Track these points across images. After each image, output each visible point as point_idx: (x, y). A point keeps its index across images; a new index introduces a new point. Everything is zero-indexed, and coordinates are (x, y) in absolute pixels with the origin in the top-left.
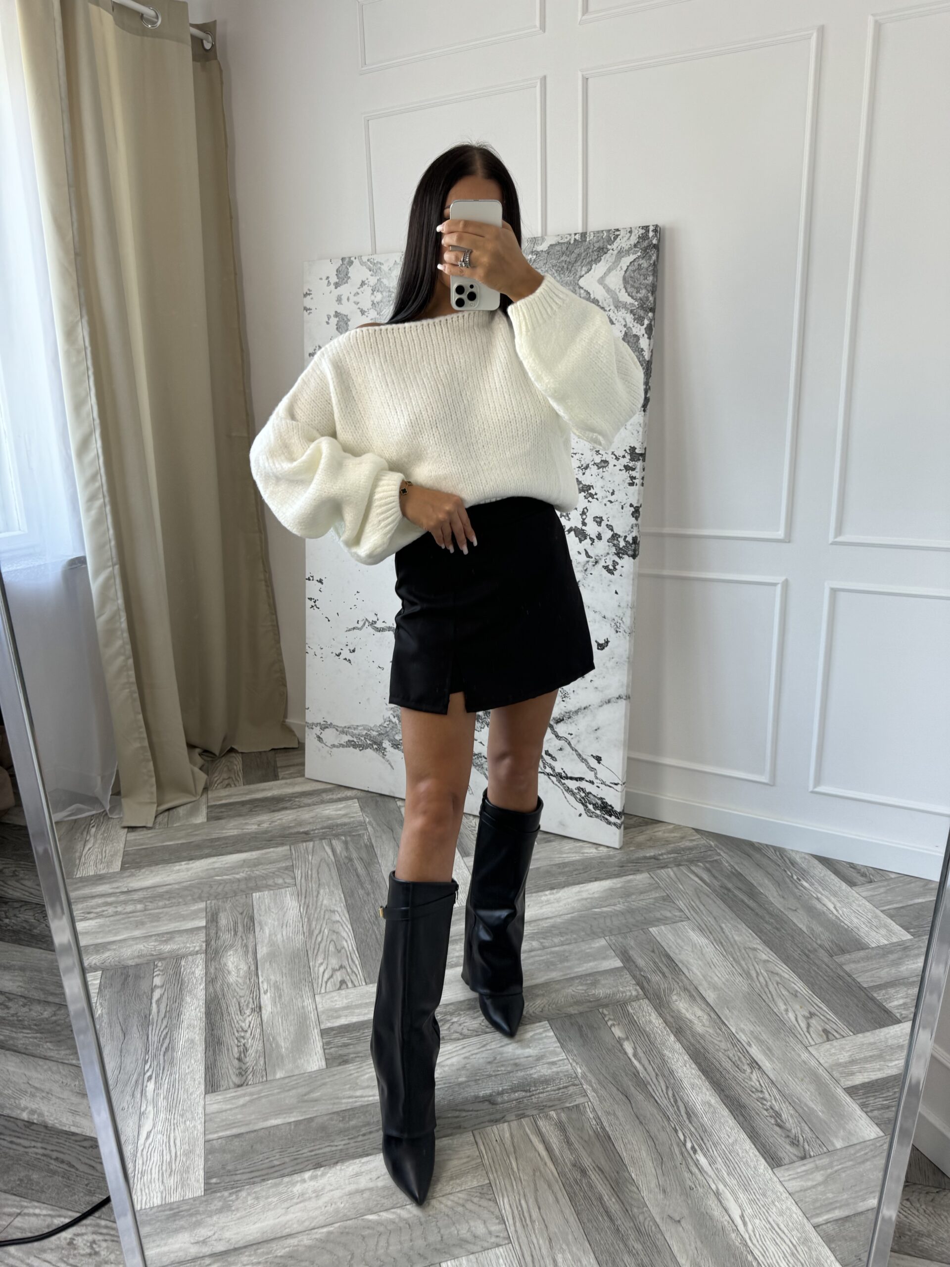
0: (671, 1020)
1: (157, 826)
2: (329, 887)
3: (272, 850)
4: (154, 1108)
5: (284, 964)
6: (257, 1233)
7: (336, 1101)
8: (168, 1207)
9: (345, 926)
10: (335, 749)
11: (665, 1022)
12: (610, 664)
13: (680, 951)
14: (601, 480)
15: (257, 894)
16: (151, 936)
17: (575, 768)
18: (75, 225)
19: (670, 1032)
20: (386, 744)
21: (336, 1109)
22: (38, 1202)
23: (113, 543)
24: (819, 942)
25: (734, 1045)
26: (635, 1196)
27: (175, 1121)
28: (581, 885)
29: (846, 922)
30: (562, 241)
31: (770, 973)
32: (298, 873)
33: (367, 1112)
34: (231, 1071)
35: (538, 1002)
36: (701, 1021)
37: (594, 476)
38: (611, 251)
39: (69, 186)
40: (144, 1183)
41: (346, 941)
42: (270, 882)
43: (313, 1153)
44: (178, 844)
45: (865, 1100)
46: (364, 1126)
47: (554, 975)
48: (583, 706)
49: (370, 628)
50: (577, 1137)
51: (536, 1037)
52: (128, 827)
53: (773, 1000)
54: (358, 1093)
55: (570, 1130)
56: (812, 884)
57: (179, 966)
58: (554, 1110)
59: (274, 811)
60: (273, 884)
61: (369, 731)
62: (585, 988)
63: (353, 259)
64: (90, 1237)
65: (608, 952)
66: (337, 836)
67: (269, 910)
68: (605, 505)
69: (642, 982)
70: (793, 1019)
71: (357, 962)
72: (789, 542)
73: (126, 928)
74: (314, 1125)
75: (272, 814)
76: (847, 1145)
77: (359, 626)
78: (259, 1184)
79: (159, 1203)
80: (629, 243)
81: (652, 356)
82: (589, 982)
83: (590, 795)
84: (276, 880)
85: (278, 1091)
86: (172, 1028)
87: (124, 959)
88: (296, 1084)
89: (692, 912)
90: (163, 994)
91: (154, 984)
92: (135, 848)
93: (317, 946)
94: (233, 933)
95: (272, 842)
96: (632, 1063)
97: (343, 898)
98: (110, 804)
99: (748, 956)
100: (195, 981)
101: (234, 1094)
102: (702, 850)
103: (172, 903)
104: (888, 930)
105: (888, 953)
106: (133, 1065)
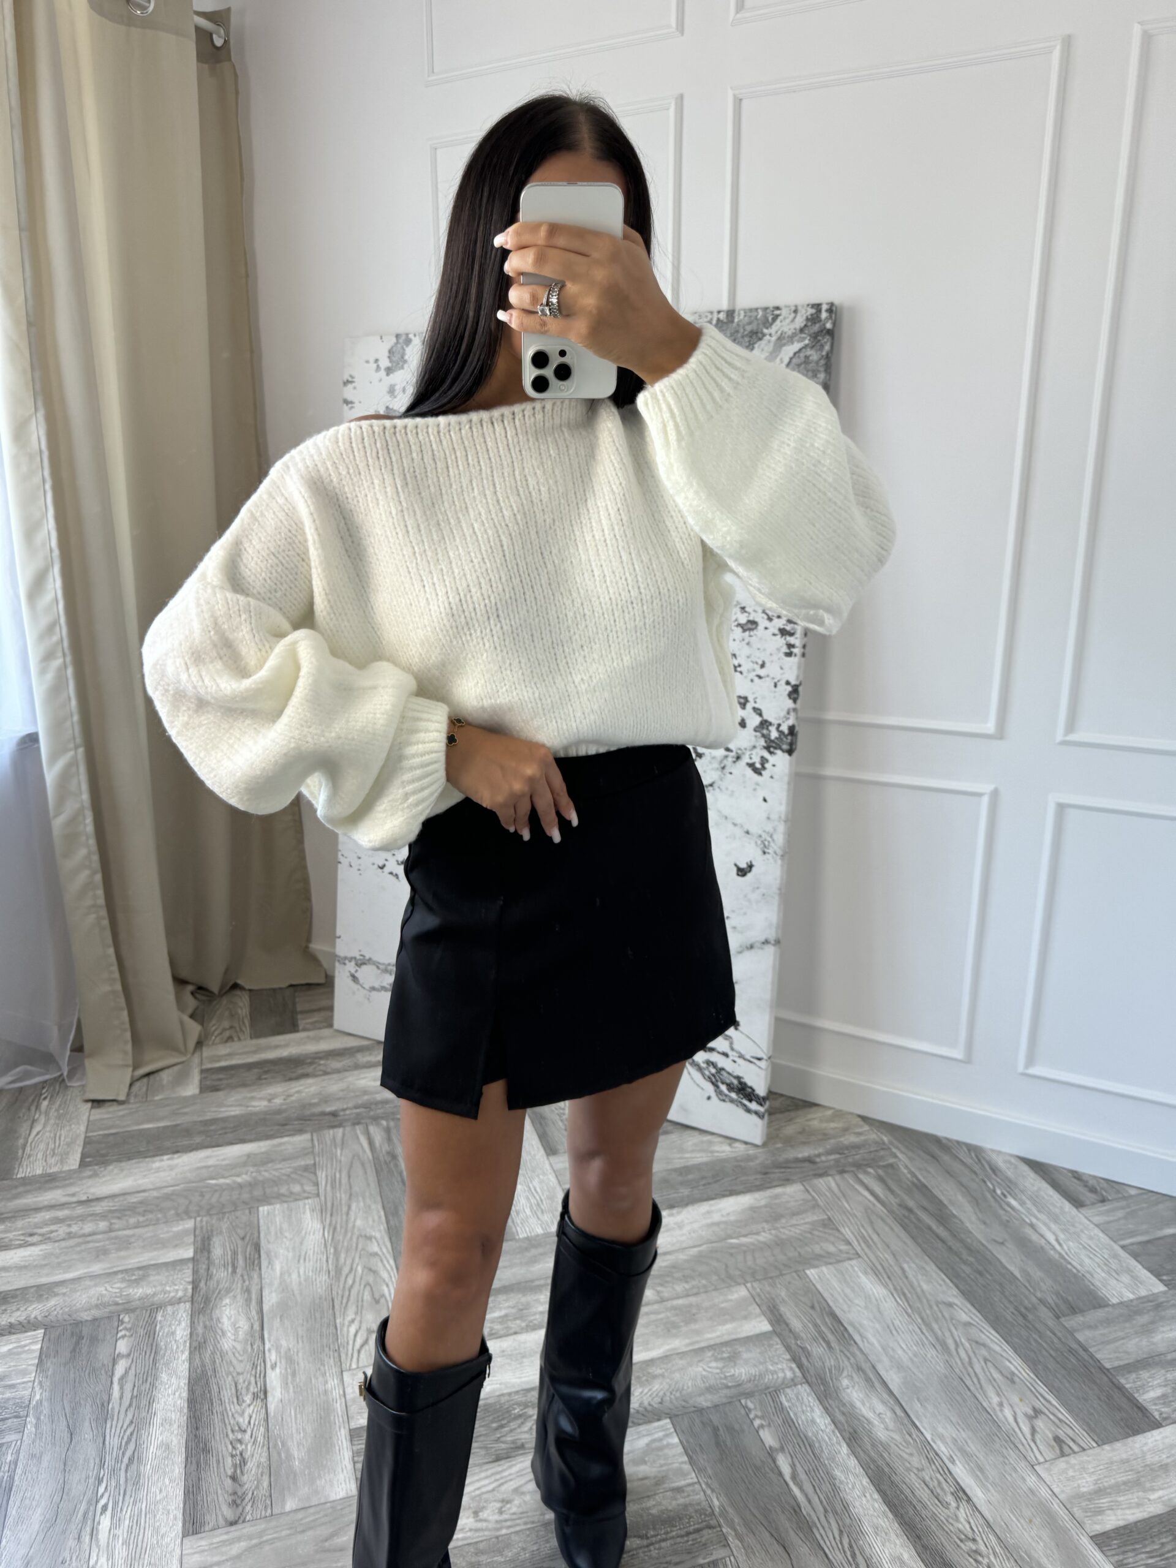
0: (842, 1418)
1: (132, 1100)
2: (364, 1198)
3: (286, 1139)
4: (108, 1560)
5: (301, 1322)
9: (385, 1262)
10: (375, 993)
11: (833, 1421)
12: (754, 896)
13: (849, 1307)
14: (746, 648)
15: (266, 1208)
16: (116, 1273)
19: (840, 1438)
23: (76, 718)
24: (1039, 1295)
25: (930, 1461)
28: (712, 1202)
29: (1074, 1264)
31: (974, 1344)
32: (322, 1176)
34: (221, 1499)
35: (657, 1386)
36: (883, 1421)
37: (740, 642)
38: (768, 336)
42: (283, 1190)
44: (158, 1128)
47: (677, 1344)
52: (93, 1101)
53: (981, 1387)
56: (1022, 1203)
57: (154, 1322)
59: (290, 1079)
60: (287, 1193)
62: (720, 1364)
65: (750, 1308)
66: (376, 1119)
67: (281, 1233)
68: (752, 681)
69: (799, 1357)
70: (1011, 1419)
72: (1001, 738)
73: (83, 1260)
75: (288, 1083)
80: (792, 326)
82: (725, 1355)
83: (723, 1073)
84: (291, 1185)
85: (288, 1532)
86: (139, 1425)
87: (77, 1311)
88: (314, 1521)
89: (863, 1245)
90: (130, 1368)
91: (117, 1352)
92: (101, 1133)
93: (347, 1293)
94: (230, 1270)
95: (287, 1127)
96: (790, 1490)
97: (383, 1218)
98: (68, 1065)
99: (943, 1316)
100: (175, 1348)
101: (225, 1537)
102: (872, 1149)
103: (147, 1220)
104: (1132, 1276)
105: (1136, 1313)
106: (81, 1488)
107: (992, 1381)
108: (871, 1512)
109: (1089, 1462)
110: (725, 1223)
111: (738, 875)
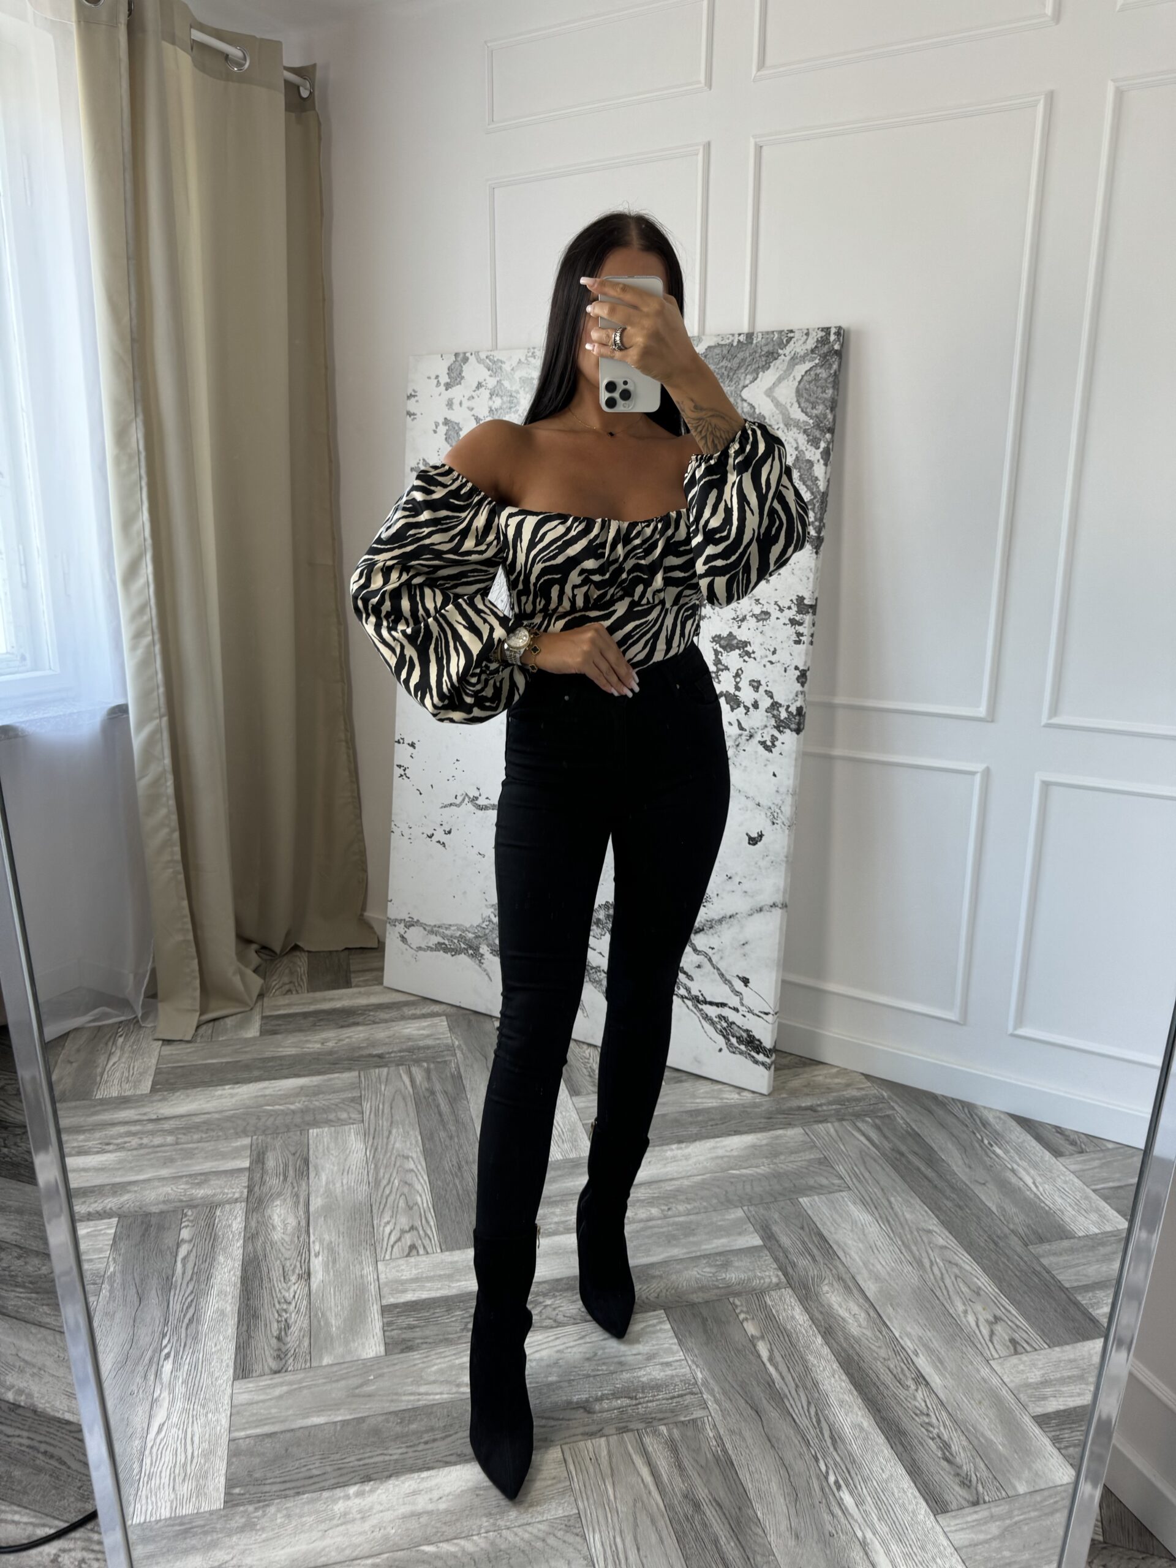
0: (820, 1317)
1: (199, 1040)
2: (403, 1125)
3: (336, 1075)
4: (169, 1394)
5: (342, 1221)
6: (285, 1560)
7: (395, 1397)
8: (178, 1521)
9: (420, 1177)
10: (421, 953)
11: (811, 1319)
12: (763, 863)
13: (836, 1229)
14: (760, 635)
15: (315, 1130)
16: (181, 1177)
17: (715, 990)
18: (134, 305)
19: (816, 1331)
20: (484, 949)
21: (393, 1408)
22: (19, 1506)
23: (162, 690)
24: (1011, 1226)
25: (896, 1353)
26: (760, 1540)
27: (195, 1413)
28: (718, 1139)
29: (1047, 1202)
30: (723, 343)
31: (947, 1263)
32: (367, 1106)
33: (431, 1413)
34: (267, 1353)
35: (654, 1285)
36: (857, 1320)
37: (752, 630)
38: (782, 357)
39: (128, 259)
40: (151, 1489)
41: (421, 1196)
42: (332, 1116)
43: (361, 1463)
44: (222, 1063)
45: (1058, 1433)
46: (427, 1431)
47: (676, 1252)
48: (728, 916)
49: (470, 805)
50: (691, 1460)
51: (648, 1330)
52: (164, 1040)
53: (950, 1298)
54: (423, 1389)
55: (683, 1451)
56: (1006, 1152)
57: (213, 1216)
58: (665, 1424)
59: (342, 1027)
60: (334, 1119)
61: (464, 932)
62: (713, 1270)
63: (468, 355)
64: (79, 1555)
65: (744, 1227)
66: (417, 1062)
67: (328, 1151)
68: (765, 666)
69: (785, 1267)
70: (973, 1324)
71: (432, 1224)
72: (992, 721)
73: (152, 1166)
74: (365, 1426)
75: (339, 1030)
76: (1032, 1489)
77: (458, 801)
78: (292, 1499)
79: (168, 1515)
80: (804, 347)
81: (828, 486)
82: (718, 1263)
83: (733, 1026)
84: (339, 1113)
85: (324, 1381)
86: (199, 1294)
87: (146, 1205)
88: (347, 1373)
89: (854, 1180)
90: (191, 1251)
91: (181, 1238)
92: (170, 1065)
93: (384, 1200)
94: (281, 1178)
95: (337, 1066)
96: (766, 1368)
97: (420, 1141)
98: (143, 1008)
99: (923, 1241)
100: (231, 1237)
101: (269, 1382)
102: (872, 1102)
103: (209, 1136)
104: (1100, 1215)
105: (1099, 1244)
106: (148, 1339)
108: (838, 1389)
110: (727, 1156)
111: (749, 843)
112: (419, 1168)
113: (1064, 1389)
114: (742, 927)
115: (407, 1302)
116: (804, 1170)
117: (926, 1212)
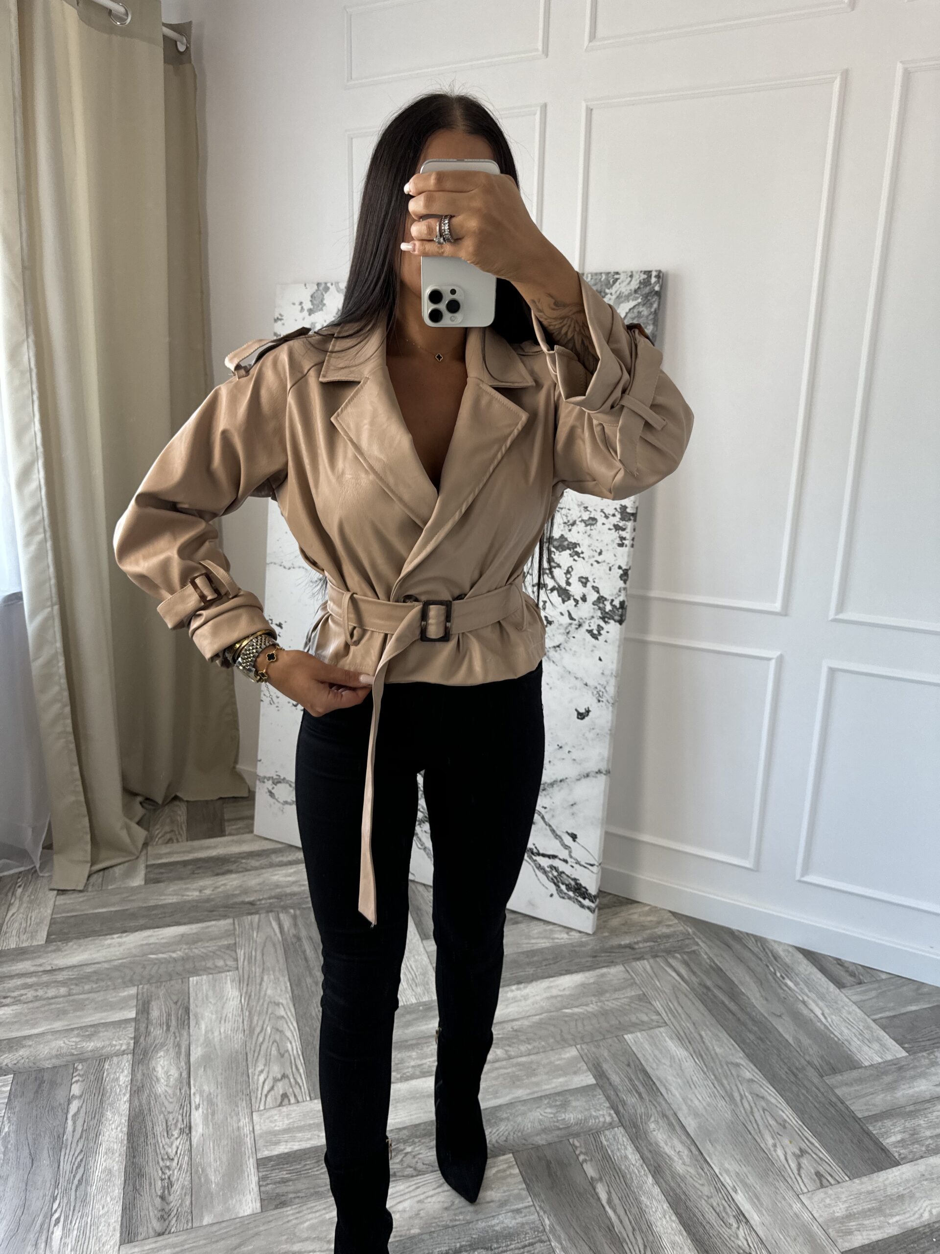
0: (649, 1156)
1: (90, 889)
2: (274, 971)
3: (213, 923)
5: (220, 1071)
9: (290, 1024)
10: (288, 806)
11: (642, 1158)
12: (590, 735)
13: (657, 1065)
14: (588, 539)
15: (195, 978)
16: (72, 1029)
17: (547, 845)
18: (25, 235)
19: (647, 1171)
23: (53, 581)
24: (807, 1058)
25: (718, 1190)
28: (551, 979)
29: (836, 1033)
31: (755, 1097)
32: (241, 953)
34: (151, 1214)
35: (503, 1127)
36: (681, 1158)
37: (581, 533)
41: (291, 1043)
42: (209, 964)
44: (111, 912)
47: (521, 1093)
48: (559, 780)
51: (499, 1175)
52: (58, 890)
53: (760, 1132)
56: (796, 984)
57: (102, 1070)
59: (217, 875)
60: (212, 966)
62: (554, 1110)
63: (329, 285)
65: (579, 1065)
66: (285, 908)
67: (207, 999)
68: (592, 565)
69: (616, 1105)
70: (782, 1158)
71: (301, 1071)
72: (786, 615)
73: (47, 1019)
75: (215, 877)
80: (629, 288)
82: (558, 1103)
83: (563, 875)
84: (216, 960)
85: (205, 1242)
86: (88, 1152)
87: (40, 1060)
88: (227, 1232)
89: (670, 1015)
90: (81, 1107)
91: (71, 1094)
92: (63, 915)
93: (258, 1048)
94: (165, 1028)
95: (214, 913)
96: (606, 1212)
97: (289, 988)
98: (40, 859)
99: (731, 1073)
100: (118, 1091)
101: (154, 1245)
102: (680, 939)
103: (99, 986)
104: (881, 1045)
105: (883, 1073)
106: (39, 1204)
107: (768, 1126)
108: (670, 1231)
109: (843, 1193)
110: (561, 996)
111: (578, 718)
112: (289, 1014)
113: (866, 1222)
114: (571, 790)
115: (280, 1155)
116: (627, 1007)
117: (732, 1045)
